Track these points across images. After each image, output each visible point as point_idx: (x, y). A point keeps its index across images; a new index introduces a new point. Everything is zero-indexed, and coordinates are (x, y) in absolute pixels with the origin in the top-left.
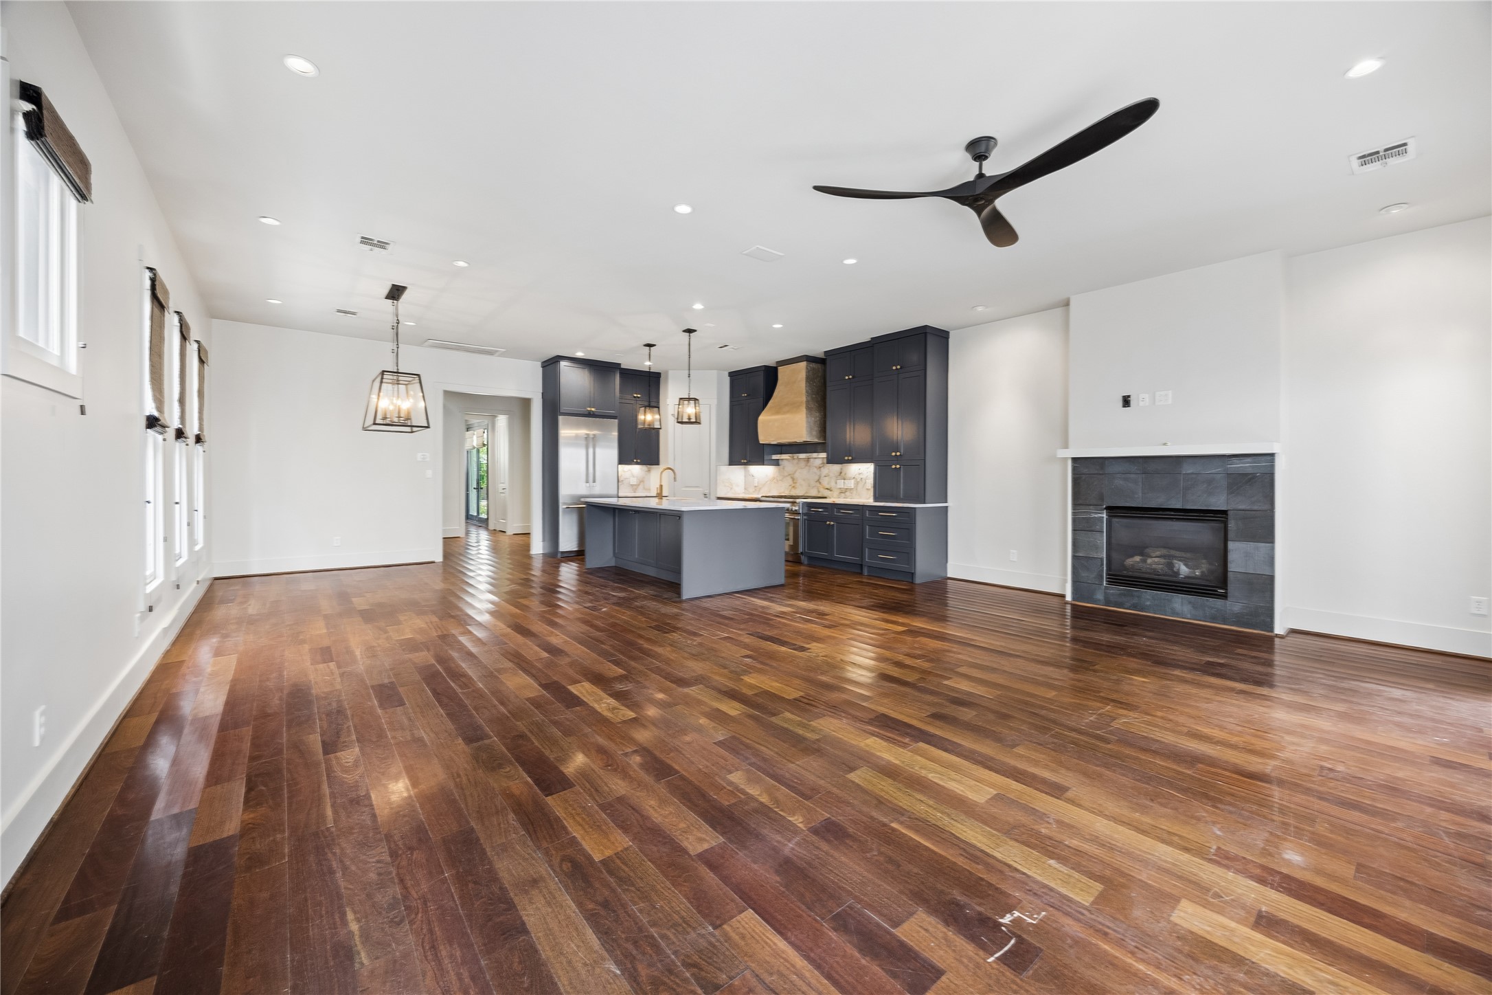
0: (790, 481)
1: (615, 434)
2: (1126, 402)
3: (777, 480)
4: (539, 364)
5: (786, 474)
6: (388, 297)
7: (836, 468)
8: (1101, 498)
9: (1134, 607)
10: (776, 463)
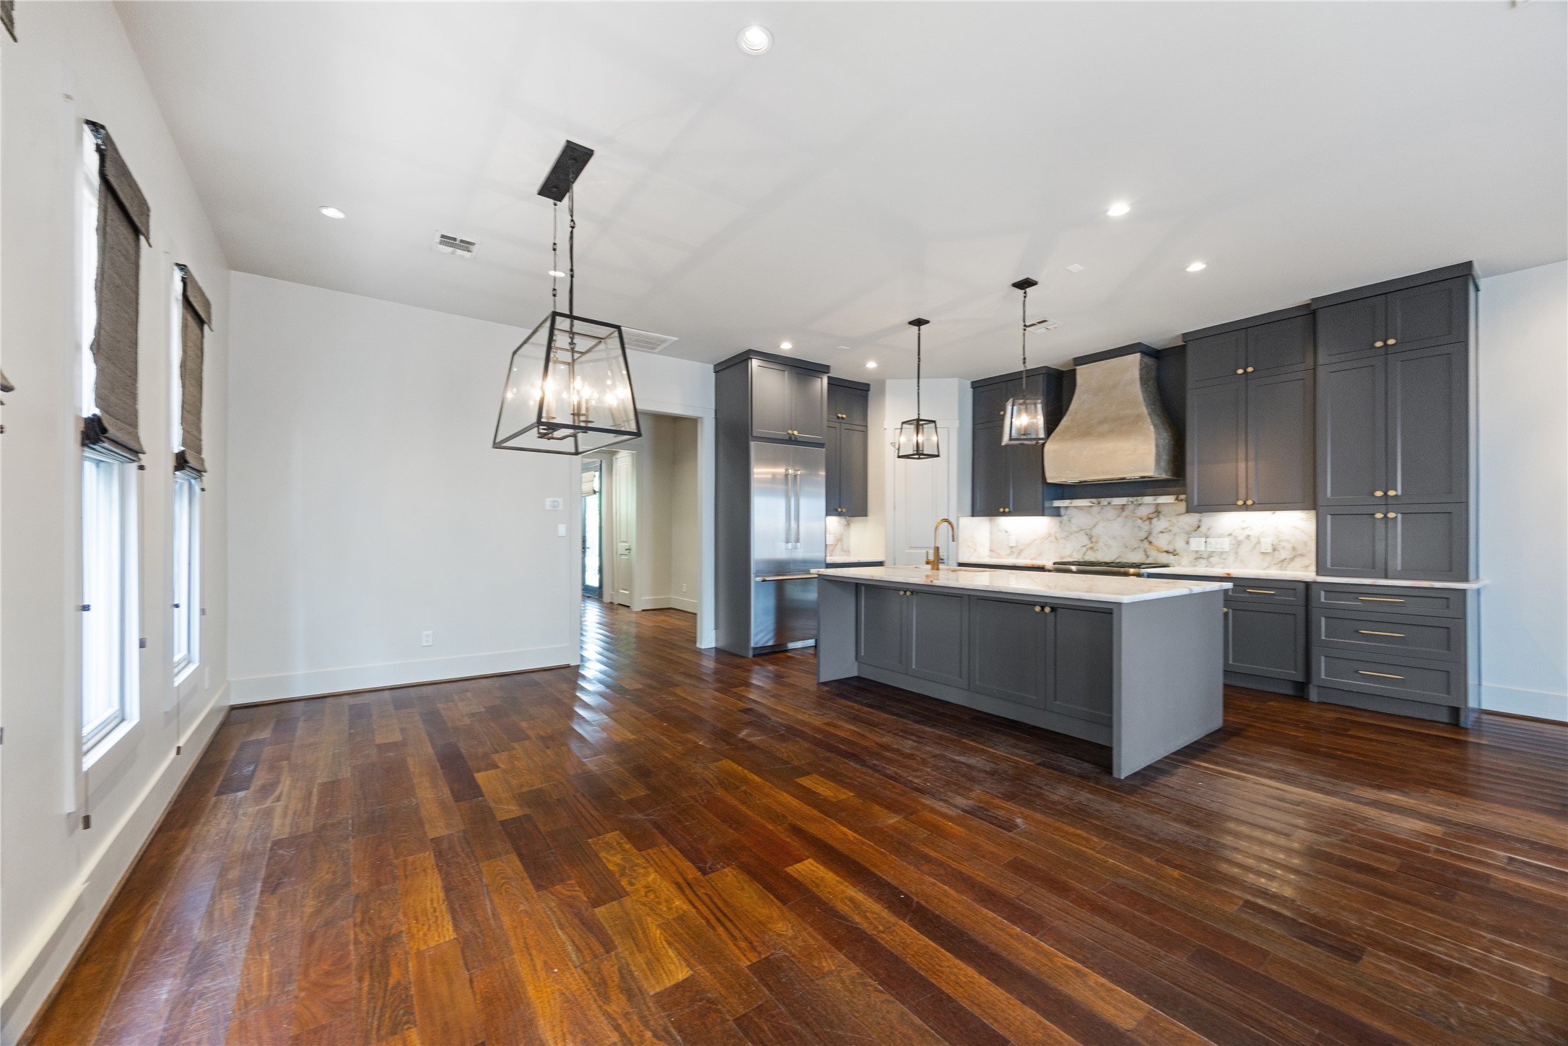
0: (1085, 540)
1: (823, 473)
3: (1056, 538)
4: (712, 367)
5: (1074, 528)
6: (542, 192)
7: (1192, 519)
10: (1057, 513)
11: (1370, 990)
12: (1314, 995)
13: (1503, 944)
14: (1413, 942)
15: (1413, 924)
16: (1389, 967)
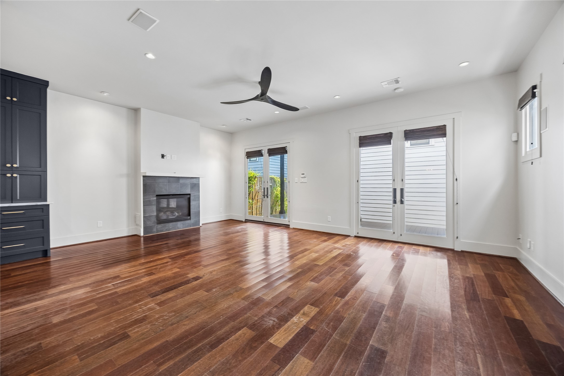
2: (163, 156)
8: (154, 191)
9: (167, 230)
11: (143, 339)
12: (137, 355)
13: (141, 304)
14: (130, 320)
15: (123, 316)
16: (136, 330)
